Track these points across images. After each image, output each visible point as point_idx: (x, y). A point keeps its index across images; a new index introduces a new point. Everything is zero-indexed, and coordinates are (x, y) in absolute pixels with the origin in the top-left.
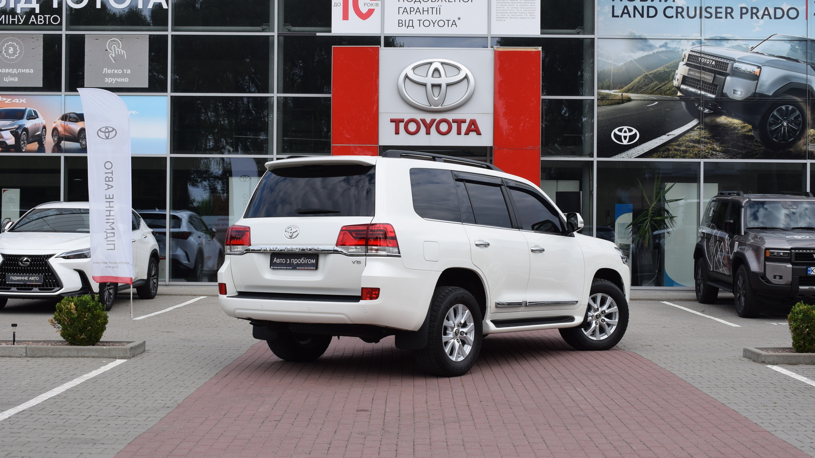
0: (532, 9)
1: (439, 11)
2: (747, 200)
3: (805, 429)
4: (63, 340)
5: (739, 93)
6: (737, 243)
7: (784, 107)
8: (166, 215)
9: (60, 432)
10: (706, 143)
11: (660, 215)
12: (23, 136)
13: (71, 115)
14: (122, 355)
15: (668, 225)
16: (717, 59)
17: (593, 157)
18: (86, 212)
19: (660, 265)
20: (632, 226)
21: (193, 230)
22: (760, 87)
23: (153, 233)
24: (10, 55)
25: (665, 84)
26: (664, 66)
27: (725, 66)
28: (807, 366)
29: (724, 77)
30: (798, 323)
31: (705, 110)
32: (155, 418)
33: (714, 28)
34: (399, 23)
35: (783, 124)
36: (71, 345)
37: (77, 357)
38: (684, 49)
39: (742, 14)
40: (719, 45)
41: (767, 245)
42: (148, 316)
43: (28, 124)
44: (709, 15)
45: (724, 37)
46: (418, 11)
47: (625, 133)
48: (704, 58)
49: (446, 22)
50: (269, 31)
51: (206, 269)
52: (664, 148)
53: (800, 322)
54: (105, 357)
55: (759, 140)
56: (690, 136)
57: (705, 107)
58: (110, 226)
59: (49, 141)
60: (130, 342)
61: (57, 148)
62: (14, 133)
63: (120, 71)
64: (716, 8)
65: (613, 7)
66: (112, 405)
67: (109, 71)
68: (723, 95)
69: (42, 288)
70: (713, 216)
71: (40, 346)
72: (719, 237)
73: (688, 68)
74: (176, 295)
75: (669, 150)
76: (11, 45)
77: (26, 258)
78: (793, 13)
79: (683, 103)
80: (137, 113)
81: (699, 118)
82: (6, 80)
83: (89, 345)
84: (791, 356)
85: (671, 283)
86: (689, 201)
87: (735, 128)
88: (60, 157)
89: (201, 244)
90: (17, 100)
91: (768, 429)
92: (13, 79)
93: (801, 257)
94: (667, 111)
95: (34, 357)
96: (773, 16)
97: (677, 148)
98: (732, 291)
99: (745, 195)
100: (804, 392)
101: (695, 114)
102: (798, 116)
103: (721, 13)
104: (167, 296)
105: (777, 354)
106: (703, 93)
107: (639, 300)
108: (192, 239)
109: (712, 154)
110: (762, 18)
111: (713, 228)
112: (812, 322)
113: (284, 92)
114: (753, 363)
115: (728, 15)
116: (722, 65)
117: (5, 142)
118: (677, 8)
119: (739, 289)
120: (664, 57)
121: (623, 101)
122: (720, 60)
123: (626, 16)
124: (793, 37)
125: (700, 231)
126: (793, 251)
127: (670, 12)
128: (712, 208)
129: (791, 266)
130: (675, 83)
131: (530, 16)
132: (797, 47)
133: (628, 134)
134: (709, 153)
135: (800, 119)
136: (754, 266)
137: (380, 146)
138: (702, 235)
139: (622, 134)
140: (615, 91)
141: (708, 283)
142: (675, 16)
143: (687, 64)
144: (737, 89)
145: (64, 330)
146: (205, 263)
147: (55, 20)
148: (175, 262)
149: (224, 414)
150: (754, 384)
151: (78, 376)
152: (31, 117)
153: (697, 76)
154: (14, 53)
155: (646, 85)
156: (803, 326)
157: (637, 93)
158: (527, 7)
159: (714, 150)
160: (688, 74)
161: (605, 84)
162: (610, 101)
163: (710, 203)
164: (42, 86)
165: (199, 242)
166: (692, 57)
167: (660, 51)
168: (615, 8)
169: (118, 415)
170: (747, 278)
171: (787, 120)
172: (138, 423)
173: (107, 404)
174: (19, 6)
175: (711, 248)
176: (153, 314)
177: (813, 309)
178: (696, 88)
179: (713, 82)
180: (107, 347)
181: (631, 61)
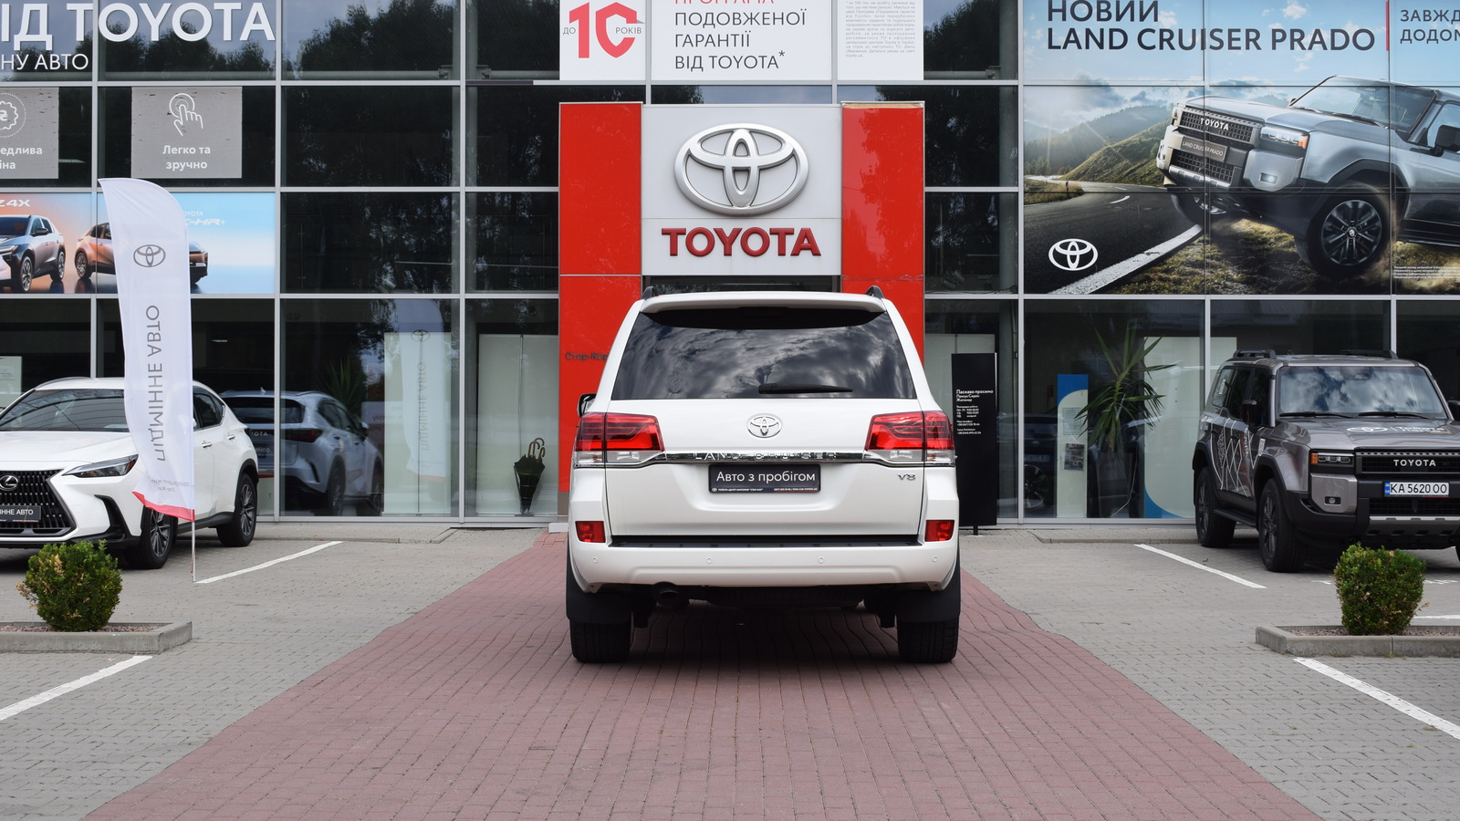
0: (908, 36)
1: (746, 41)
2: (1282, 365)
3: (1339, 777)
4: (43, 621)
5: (1271, 179)
6: (1263, 441)
7: (1349, 204)
8: (273, 399)
10: (1214, 267)
11: (1136, 394)
12: (24, 264)
13: (103, 227)
14: (144, 648)
15: (1150, 410)
16: (1232, 120)
17: (1017, 293)
18: (119, 395)
19: (1138, 481)
20: (1086, 413)
21: (327, 426)
22: (1308, 168)
23: (247, 431)
24: (2, 124)
25: (1142, 165)
26: (1140, 133)
27: (1246, 133)
28: (1367, 659)
29: (1245, 152)
30: (1351, 583)
31: (1211, 209)
32: (158, 765)
33: (1227, 65)
34: (677, 62)
35: (1348, 233)
36: (56, 631)
37: (65, 652)
38: (1175, 103)
39: (1275, 41)
40: (1235, 96)
41: (1313, 445)
42: (225, 576)
43: (34, 243)
44: (1217, 44)
45: (1244, 82)
46: (710, 40)
47: (1072, 250)
48: (1210, 119)
49: (760, 60)
50: (452, 79)
51: (350, 494)
52: (1141, 277)
53: (1355, 581)
54: (115, 652)
55: (1306, 261)
56: (1187, 255)
57: (1212, 204)
58: (155, 419)
59: (70, 273)
60: (163, 625)
61: (85, 284)
62: (10, 259)
63: (193, 150)
64: (1230, 31)
65: (1050, 30)
66: (90, 740)
67: (174, 151)
68: (1245, 183)
69: (40, 528)
70: (1226, 394)
71: (5, 632)
72: (1234, 430)
73: (1182, 136)
74: (289, 539)
75: (1149, 280)
76: (3, 107)
77: (10, 477)
78: (1363, 40)
79: (1174, 198)
80: (223, 221)
81: (1200, 223)
83: (88, 631)
84: (1338, 642)
85: (1158, 512)
86: (1187, 368)
87: (1265, 241)
88: (90, 300)
89: (337, 450)
90: (15, 201)
91: (1271, 778)
92: (7, 165)
93: (1375, 465)
94: (1147, 211)
96: (1328, 45)
97: (1164, 275)
98: (1254, 524)
99: (1279, 358)
100: (1352, 707)
101: (1195, 216)
102: (1375, 219)
103: (1239, 39)
104: (274, 542)
105: (1315, 637)
106: (1208, 179)
107: (1098, 541)
108: (324, 442)
109: (1225, 287)
110: (1310, 48)
111: (1224, 414)
112: (1375, 579)
113: (479, 184)
114: (1271, 655)
115: (1251, 43)
116: (1242, 130)
118: (1162, 31)
119: (1267, 522)
120: (1140, 118)
121: (1068, 194)
122: (1237, 121)
123: (1072, 46)
124: (1365, 81)
125: (1203, 419)
126: (1359, 454)
127: (1149, 39)
128: (1224, 381)
129: (1355, 480)
130: (1160, 163)
131: (906, 47)
132: (1372, 98)
133: (1078, 253)
134: (1219, 284)
135: (1379, 224)
136: (1291, 481)
137: (644, 277)
138: (1206, 428)
139: (1068, 253)
140: (1055, 177)
141: (1216, 511)
142: (1158, 46)
143: (1180, 130)
144: (1270, 174)
145: (43, 604)
146: (347, 482)
147: (80, 62)
148: (291, 482)
149: (286, 755)
150: (1264, 693)
151: (51, 687)
152: (38, 232)
153: (1196, 150)
154: (10, 121)
155: (1109, 166)
156: (1360, 587)
157: (1093, 181)
158: (899, 31)
159: (1228, 278)
160: (1182, 147)
161: (1037, 165)
162: (1046, 196)
163: (1220, 372)
164: (57, 177)
165: (337, 447)
166: (1188, 117)
167: (1132, 106)
168: (1053, 33)
169: (93, 759)
170: (1279, 503)
171: (1355, 225)
172: (122, 774)
173: (81, 738)
174: (18, 39)
175: (1221, 449)
176: (235, 574)
177: (1377, 557)
178: (1197, 171)
179: (1225, 160)
180: (119, 634)
181: (1082, 124)
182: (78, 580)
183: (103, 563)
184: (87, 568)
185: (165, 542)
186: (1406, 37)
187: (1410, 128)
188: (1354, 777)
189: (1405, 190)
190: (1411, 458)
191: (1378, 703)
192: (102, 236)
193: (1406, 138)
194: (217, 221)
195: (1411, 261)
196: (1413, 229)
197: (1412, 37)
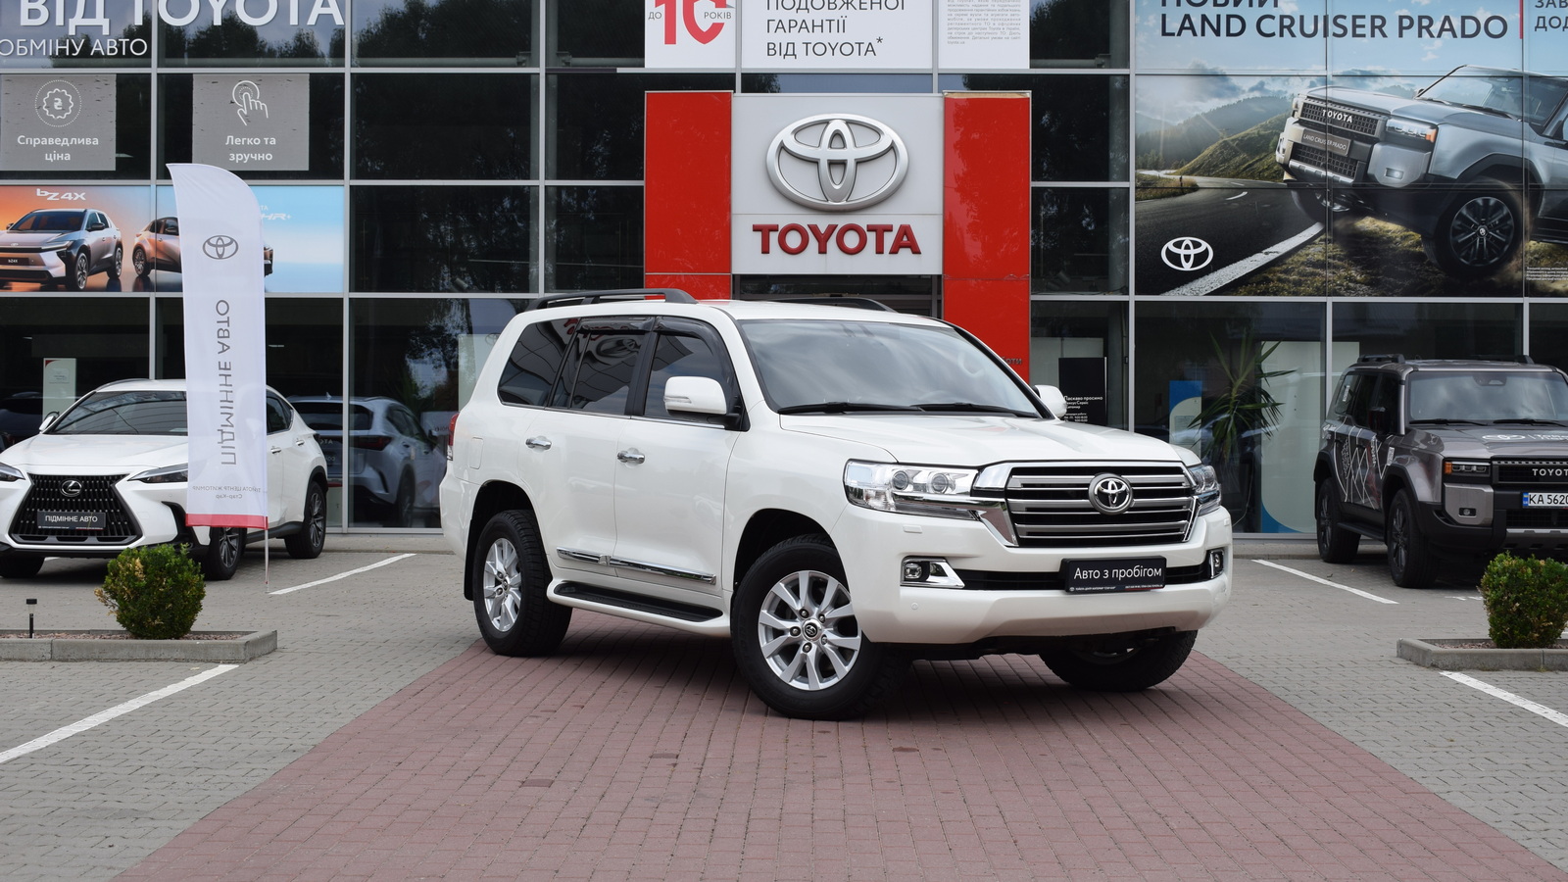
0: (1014, 22)
1: (842, 26)
2: (1412, 370)
3: (1506, 788)
4: (123, 629)
5: (1397, 174)
6: (1391, 450)
7: (1480, 201)
8: (341, 404)
9: (77, 796)
10: (1336, 267)
11: (1253, 401)
12: (79, 261)
13: (168, 221)
14: (229, 656)
15: (1267, 419)
16: (1356, 112)
17: (1128, 294)
18: (181, 397)
19: (1253, 494)
20: (1200, 421)
21: (396, 433)
22: (1437, 163)
23: (316, 437)
24: (57, 113)
25: (1261, 159)
26: (1259, 125)
27: (1371, 126)
28: (1517, 672)
29: (1370, 146)
30: (1500, 593)
31: (1334, 206)
32: (265, 772)
33: (1351, 54)
34: (769, 49)
35: (1479, 232)
36: (136, 638)
38: (1296, 94)
39: (1401, 28)
40: (1359, 87)
41: (1447, 453)
42: (299, 587)
43: (91, 239)
44: (1340, 31)
45: (1369, 72)
46: (804, 26)
47: (1186, 249)
48: (1333, 110)
49: (856, 47)
50: (530, 66)
51: (420, 506)
52: (1258, 277)
53: (1504, 591)
54: (198, 661)
55: (1434, 261)
56: (1308, 255)
57: (1334, 201)
58: (227, 420)
59: (128, 269)
60: (247, 633)
61: (143, 282)
62: (64, 256)
63: (257, 141)
64: (1355, 18)
65: (1164, 16)
66: (189, 746)
67: (238, 141)
68: (1369, 178)
69: (103, 537)
70: (1350, 402)
71: (82, 640)
72: (1360, 439)
73: (1303, 129)
74: (359, 551)
75: (1268, 281)
76: (57, 95)
77: (73, 482)
78: (1496, 27)
79: (1294, 194)
80: (289, 217)
81: (1323, 222)
82: (49, 158)
83: (170, 638)
84: (1486, 655)
85: (1274, 527)
86: (1306, 375)
87: (1390, 240)
88: (148, 298)
89: (408, 458)
90: (70, 194)
91: (1435, 789)
92: (62, 157)
93: (1512, 475)
94: (1265, 208)
95: (66, 661)
96: (1458, 32)
97: (1283, 276)
98: (1382, 538)
99: (1408, 362)
100: (1509, 720)
101: (1316, 214)
102: (1507, 217)
103: (1363, 26)
104: (343, 554)
105: (1461, 649)
106: (1330, 174)
108: (391, 449)
109: (1348, 288)
110: (1439, 36)
111: (1348, 422)
112: (1525, 589)
113: (559, 178)
114: (1415, 668)
115: (1377, 30)
116: (1366, 122)
117: (47, 272)
118: (1282, 17)
119: (1397, 535)
120: (1258, 110)
121: (1182, 190)
122: (1361, 113)
123: (1187, 33)
124: (1497, 71)
125: (1325, 429)
126: (1495, 463)
127: (1269, 26)
128: (1348, 387)
129: (1492, 491)
130: (1279, 157)
131: (1012, 34)
132: (1504, 89)
133: (1193, 252)
134: (1342, 285)
135: (1511, 222)
136: (1423, 491)
137: (734, 275)
138: (1329, 436)
139: (1182, 252)
140: (1168, 171)
141: (1340, 524)
142: (1278, 33)
143: (1300, 122)
144: (1394, 169)
145: (123, 610)
146: (417, 494)
147: (139, 47)
148: (359, 491)
149: (397, 762)
150: (1413, 705)
151: (139, 695)
152: (94, 226)
153: (1318, 144)
154: (64, 109)
155: (1225, 161)
156: (1509, 598)
157: (1209, 176)
158: (1004, 17)
159: (1351, 279)
160: (1303, 140)
161: (1150, 158)
162: (1159, 191)
163: (1344, 378)
164: (114, 169)
165: (406, 455)
166: (1309, 109)
167: (1251, 97)
168: (1167, 20)
169: (197, 765)
170: (1410, 514)
171: (1485, 224)
172: (229, 780)
173: (179, 745)
174: (73, 23)
175: (1345, 459)
176: (309, 585)
177: (1528, 566)
178: (1318, 165)
179: (1349, 154)
180: (203, 642)
181: (1197, 116)
182: (160, 585)
183: (186, 568)
184: (170, 572)
185: (234, 552)
186: (1541, 25)
187: (1545, 121)
188: (1522, 788)
189: (1539, 186)
190: (1551, 467)
191: (1535, 716)
192: (162, 231)
193: (1540, 131)
194: (283, 216)
195: (1545, 261)
196: (1546, 228)
197: (1547, 24)
